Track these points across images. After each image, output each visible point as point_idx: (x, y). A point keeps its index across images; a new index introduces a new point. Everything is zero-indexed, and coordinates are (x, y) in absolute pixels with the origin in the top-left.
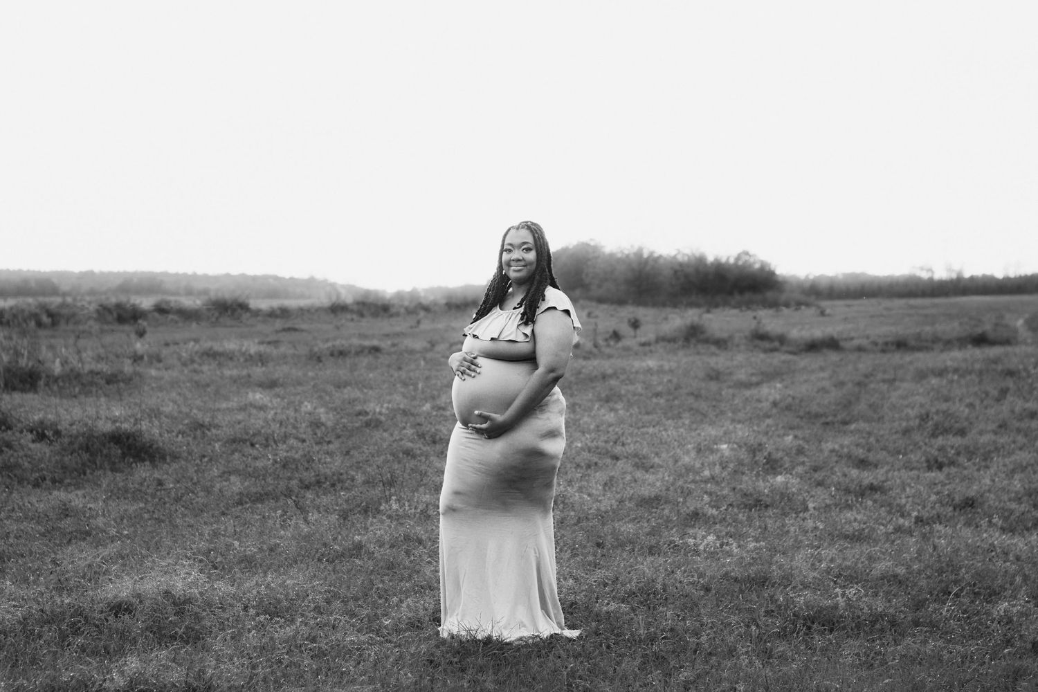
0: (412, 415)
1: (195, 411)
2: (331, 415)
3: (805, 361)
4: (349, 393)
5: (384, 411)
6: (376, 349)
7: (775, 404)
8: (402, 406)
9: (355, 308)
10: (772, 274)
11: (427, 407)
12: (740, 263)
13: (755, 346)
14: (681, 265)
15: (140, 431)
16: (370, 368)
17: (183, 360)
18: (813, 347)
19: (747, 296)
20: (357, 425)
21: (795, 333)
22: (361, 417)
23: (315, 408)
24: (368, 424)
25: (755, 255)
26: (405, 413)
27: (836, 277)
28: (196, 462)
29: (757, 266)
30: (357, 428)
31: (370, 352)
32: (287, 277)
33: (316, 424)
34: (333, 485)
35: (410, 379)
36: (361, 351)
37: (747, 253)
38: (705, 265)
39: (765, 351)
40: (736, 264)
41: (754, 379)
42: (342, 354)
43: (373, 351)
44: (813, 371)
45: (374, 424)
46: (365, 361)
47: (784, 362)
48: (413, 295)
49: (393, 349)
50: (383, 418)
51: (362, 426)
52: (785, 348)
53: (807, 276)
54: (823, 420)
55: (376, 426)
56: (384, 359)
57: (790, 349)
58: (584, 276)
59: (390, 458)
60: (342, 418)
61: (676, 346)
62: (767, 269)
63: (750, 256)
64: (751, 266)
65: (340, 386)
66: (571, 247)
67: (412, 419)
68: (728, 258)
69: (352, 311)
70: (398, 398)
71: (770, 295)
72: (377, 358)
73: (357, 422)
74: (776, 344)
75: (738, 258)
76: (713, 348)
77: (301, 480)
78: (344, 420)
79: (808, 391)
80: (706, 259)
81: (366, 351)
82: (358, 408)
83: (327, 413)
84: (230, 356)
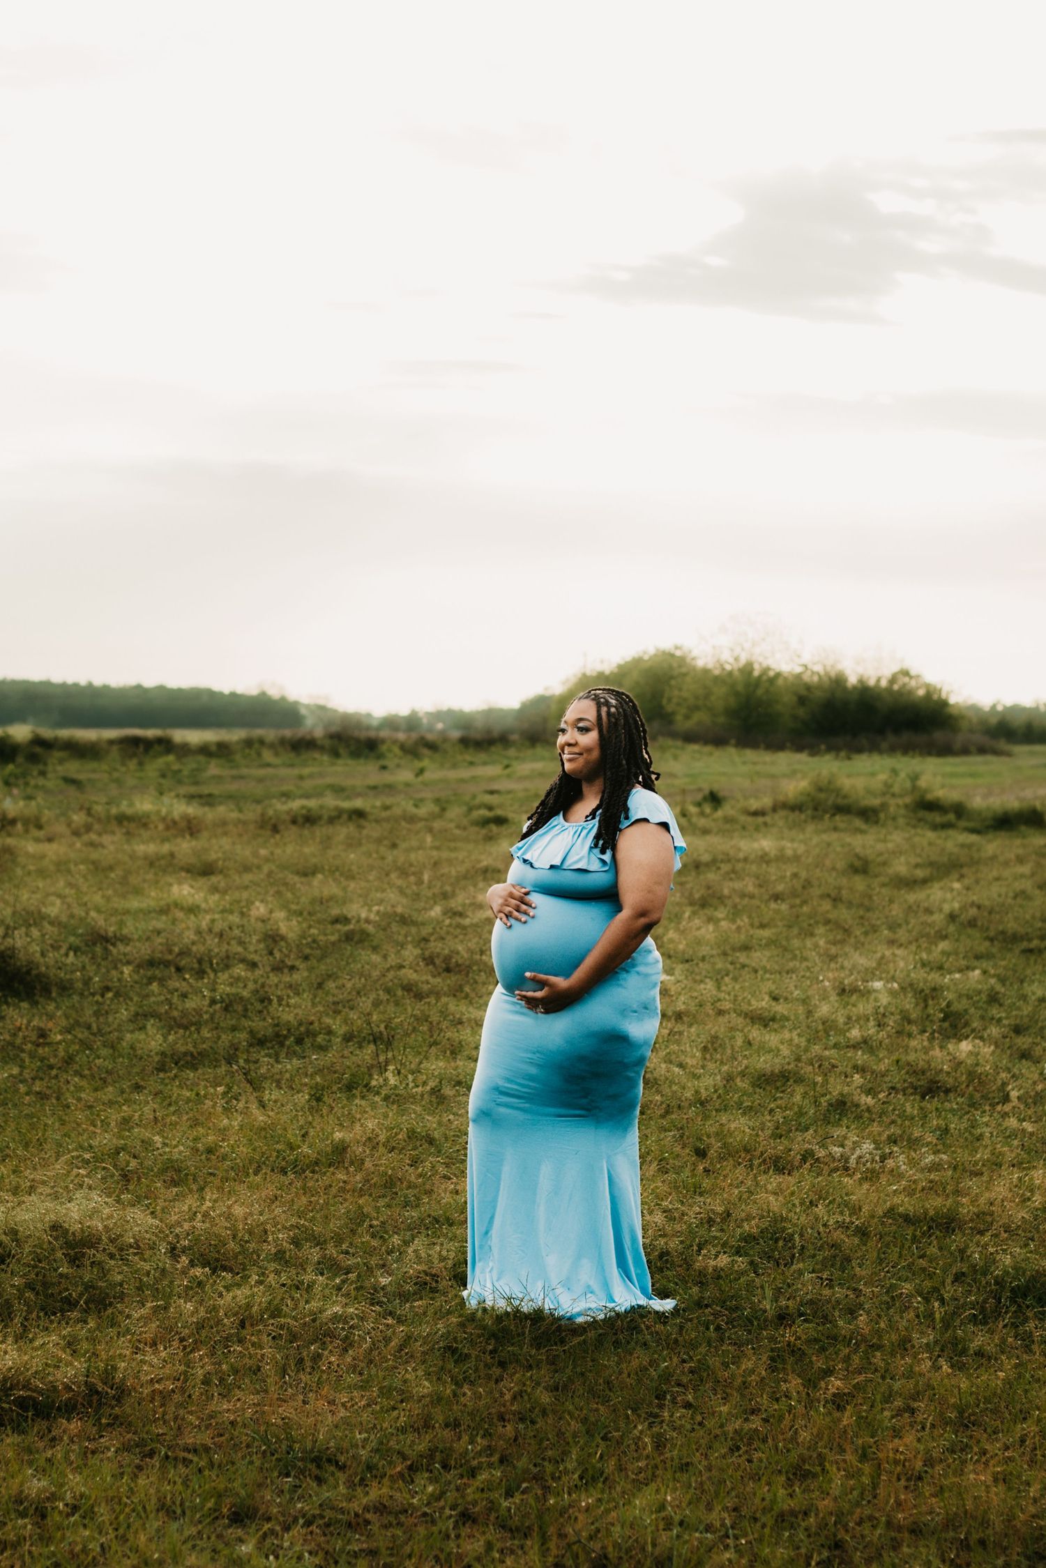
0: (414, 923)
1: (93, 914)
2: (294, 922)
3: (993, 845)
4: (320, 886)
5: (372, 917)
6: (359, 814)
7: (952, 917)
8: (399, 910)
9: (327, 743)
10: (944, 704)
11: (436, 911)
12: (896, 687)
13: (920, 820)
14: (808, 687)
15: (13, 949)
16: (351, 844)
17: (74, 826)
18: (1005, 822)
19: (906, 737)
20: (333, 938)
21: (978, 802)
22: (338, 926)
23: (271, 912)
24: (349, 937)
25: (918, 676)
26: (404, 920)
27: (1037, 708)
28: (95, 999)
29: (921, 692)
30: (333, 944)
31: (350, 818)
32: (226, 691)
33: (273, 938)
34: (299, 1041)
35: (411, 865)
36: (336, 817)
37: (906, 673)
38: (845, 689)
39: (935, 827)
40: (889, 690)
41: (920, 873)
42: (308, 820)
43: (354, 817)
44: (1006, 864)
45: (356, 938)
46: (343, 832)
47: (963, 846)
48: (412, 722)
49: (384, 814)
50: (371, 929)
51: (340, 941)
52: (963, 823)
53: (994, 707)
54: (1025, 945)
55: (361, 941)
56: (372, 830)
57: (971, 825)
58: (664, 702)
59: (383, 996)
60: (310, 927)
61: (803, 817)
62: (935, 697)
63: (911, 677)
64: (910, 692)
65: (307, 873)
66: (646, 657)
67: (414, 930)
68: (878, 680)
69: (321, 749)
70: (392, 896)
71: (939, 736)
72: (360, 827)
73: (332, 934)
74: (951, 817)
75: (893, 680)
76: (858, 823)
77: (251, 1032)
78: (314, 931)
79: (1000, 896)
80: (846, 680)
81: (345, 816)
82: (335, 911)
83: (288, 919)
84: (142, 821)
